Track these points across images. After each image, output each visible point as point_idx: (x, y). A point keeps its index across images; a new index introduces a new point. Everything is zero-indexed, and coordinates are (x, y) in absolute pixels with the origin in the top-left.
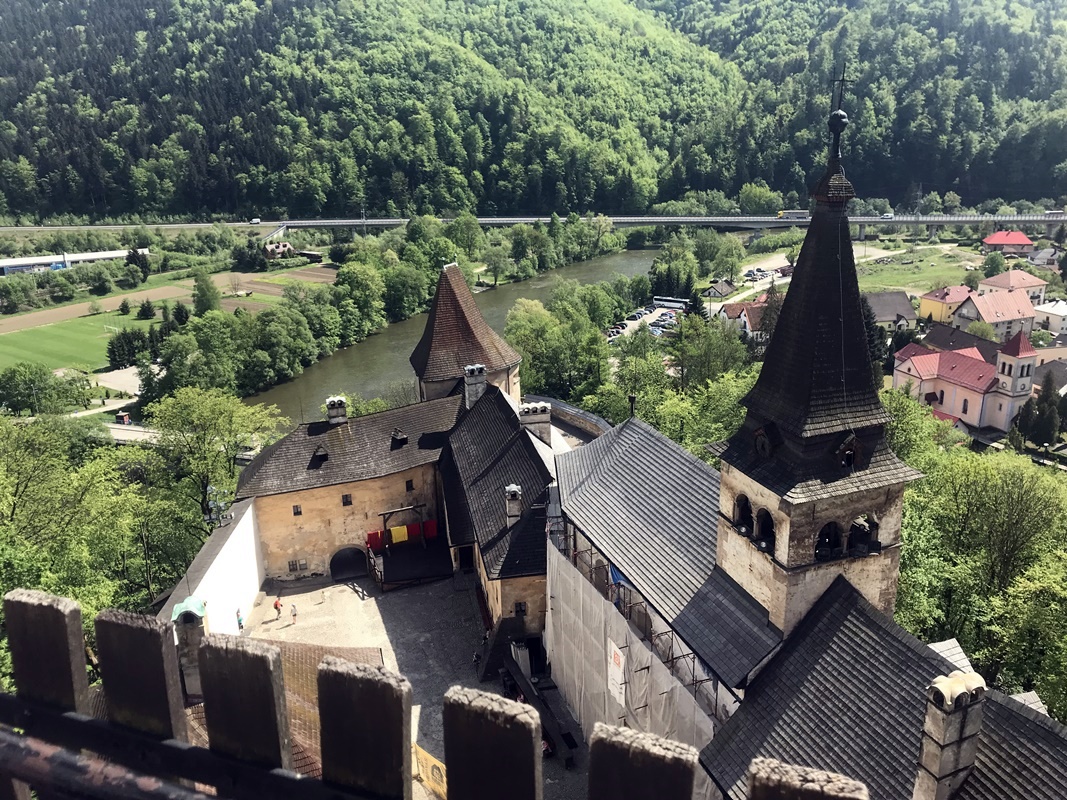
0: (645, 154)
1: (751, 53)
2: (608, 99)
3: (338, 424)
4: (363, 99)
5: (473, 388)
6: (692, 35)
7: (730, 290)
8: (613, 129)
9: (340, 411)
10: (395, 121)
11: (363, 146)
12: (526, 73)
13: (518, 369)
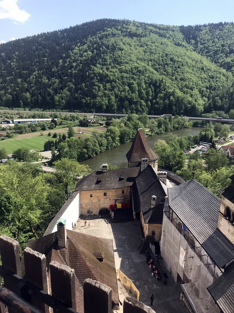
0: (200, 99)
2: (190, 82)
3: (105, 172)
4: (118, 80)
5: (144, 165)
6: (218, 64)
7: (224, 141)
8: (191, 91)
9: (106, 168)
10: (127, 86)
11: (117, 93)
12: (166, 74)
13: (157, 161)
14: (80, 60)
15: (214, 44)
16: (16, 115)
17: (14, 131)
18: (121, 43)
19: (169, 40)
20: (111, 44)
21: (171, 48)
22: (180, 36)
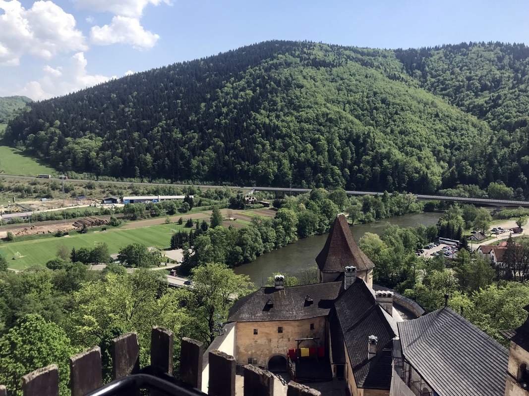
0: (436, 165)
1: (495, 116)
2: (416, 137)
3: (279, 289)
4: (295, 134)
5: (349, 278)
6: (462, 107)
7: (483, 238)
8: (419, 152)
9: (281, 282)
10: (309, 144)
11: (293, 155)
12: (375, 124)
13: (372, 271)
14: (234, 103)
15: (453, 76)
16: (128, 190)
17: (123, 215)
18: (300, 77)
19: (379, 70)
20: (284, 79)
21: (382, 84)
22: (397, 64)
